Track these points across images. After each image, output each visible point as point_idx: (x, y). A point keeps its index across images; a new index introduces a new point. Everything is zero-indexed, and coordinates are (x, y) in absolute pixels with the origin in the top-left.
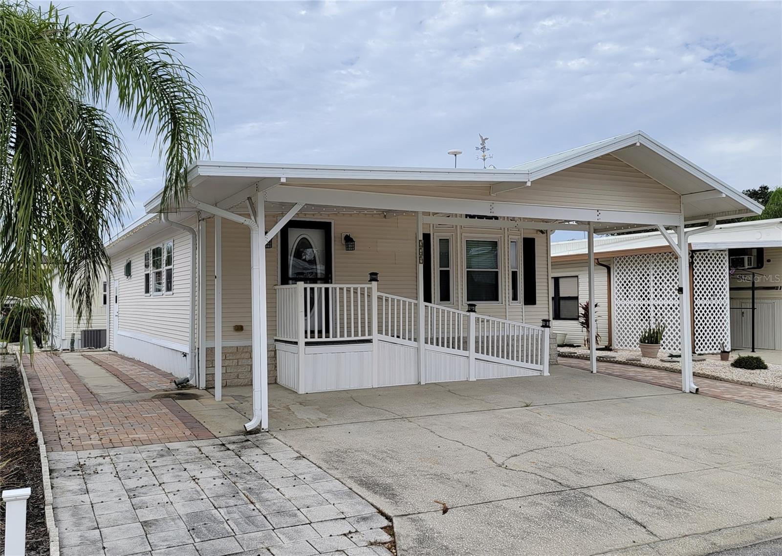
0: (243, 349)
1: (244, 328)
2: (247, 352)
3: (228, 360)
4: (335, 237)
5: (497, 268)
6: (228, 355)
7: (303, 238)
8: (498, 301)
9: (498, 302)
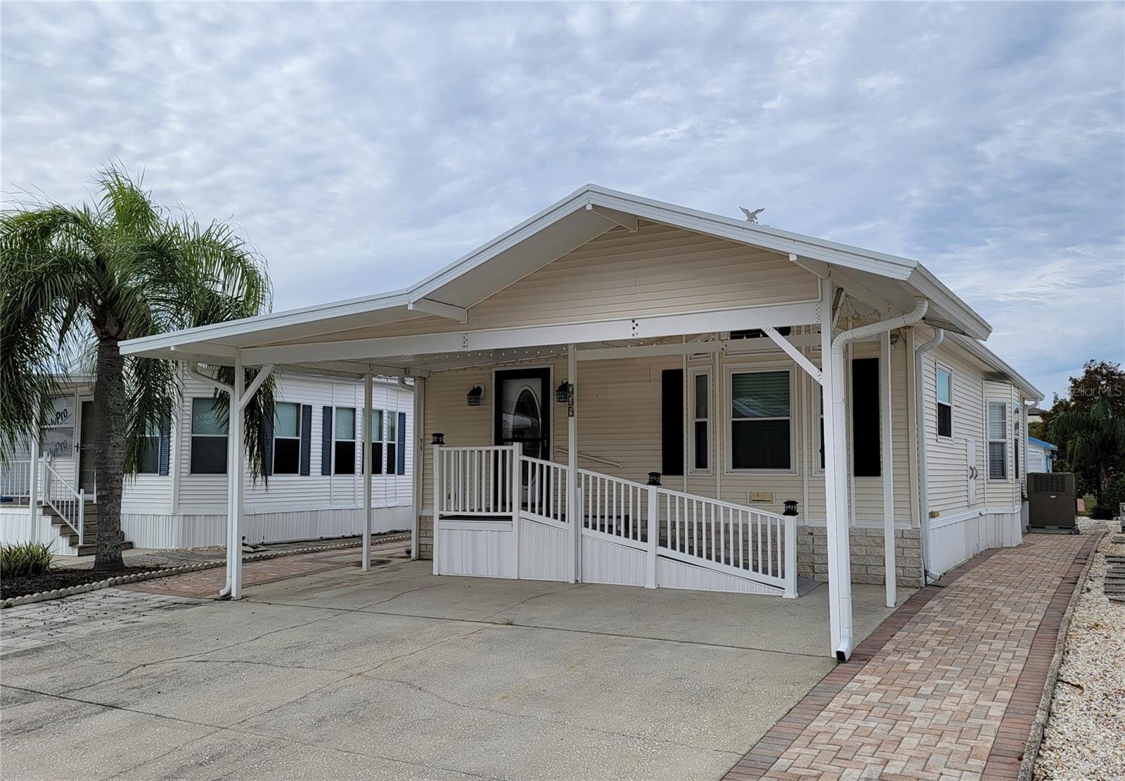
4: (553, 385)
5: (789, 416)
7: (522, 390)
8: (790, 468)
9: (789, 470)
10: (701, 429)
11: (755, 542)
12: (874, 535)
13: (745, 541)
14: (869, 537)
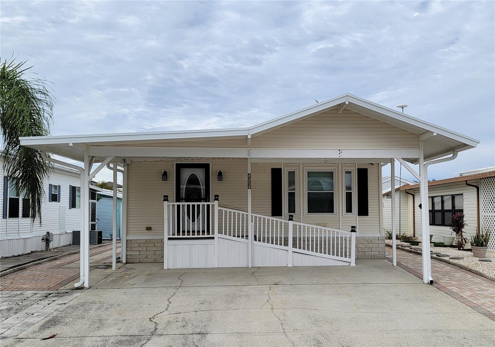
0: (150, 241)
1: (152, 228)
2: (152, 243)
3: (140, 247)
4: (212, 173)
5: (333, 191)
6: (140, 244)
7: (192, 174)
8: (333, 213)
10: (292, 196)
11: (321, 244)
12: (367, 239)
13: (317, 244)
14: (365, 240)
